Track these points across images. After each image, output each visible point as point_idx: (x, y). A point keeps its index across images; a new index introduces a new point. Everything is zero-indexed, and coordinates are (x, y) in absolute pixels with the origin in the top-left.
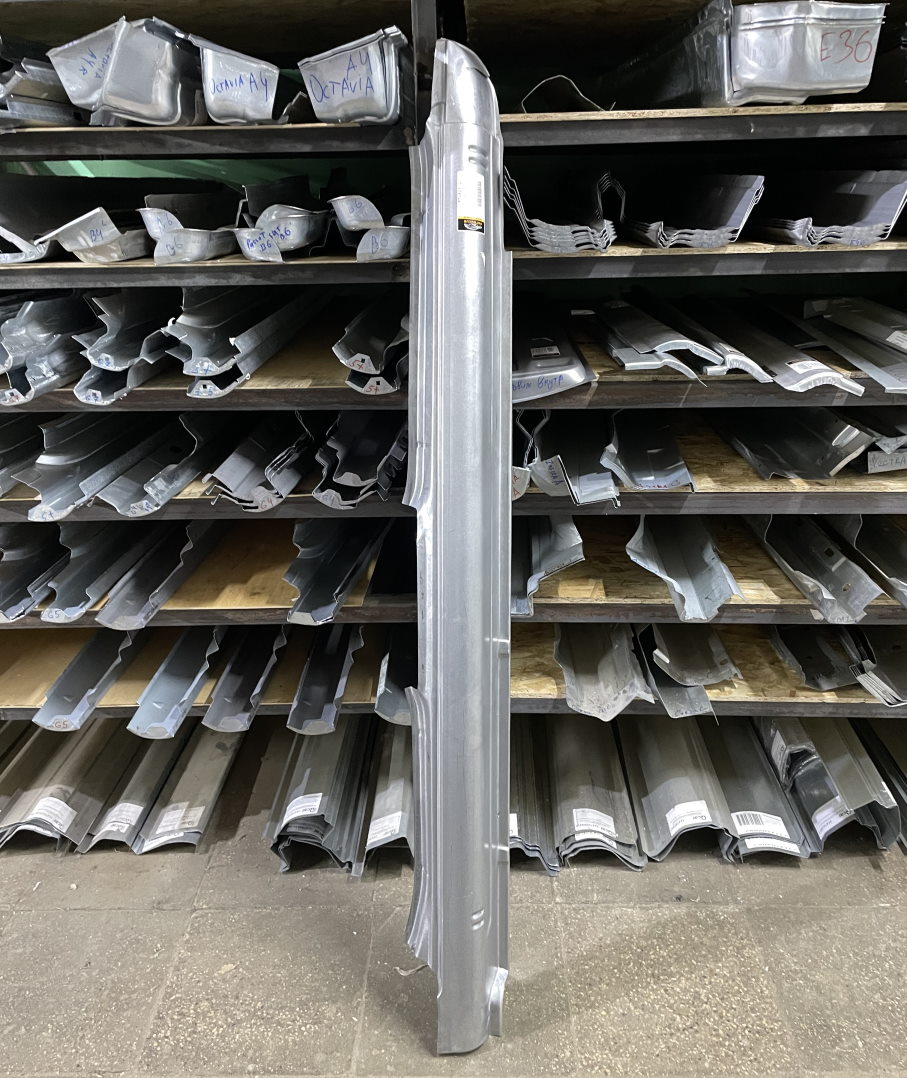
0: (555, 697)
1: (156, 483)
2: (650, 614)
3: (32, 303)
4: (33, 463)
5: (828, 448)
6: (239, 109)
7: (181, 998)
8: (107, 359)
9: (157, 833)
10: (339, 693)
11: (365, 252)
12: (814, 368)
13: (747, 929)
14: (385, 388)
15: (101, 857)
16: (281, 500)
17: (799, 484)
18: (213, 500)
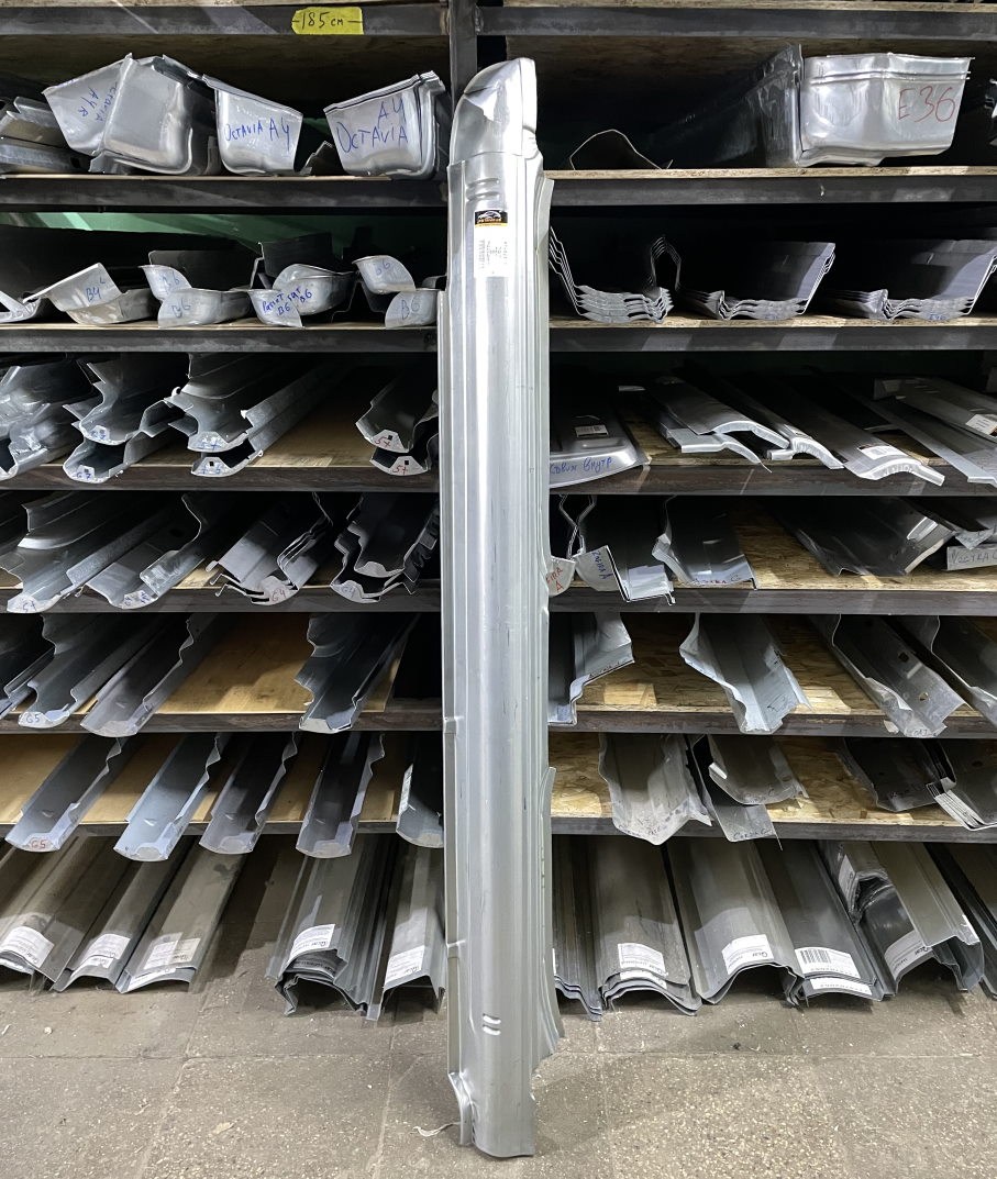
0: (599, 817)
1: (153, 571)
2: (706, 723)
3: (18, 368)
4: (15, 547)
5: (902, 541)
6: (256, 157)
7: (169, 1162)
8: (102, 432)
9: (145, 968)
10: (356, 811)
11: (395, 317)
12: (888, 454)
13: (812, 1082)
15: (81, 996)
16: (295, 592)
17: (871, 582)
18: (218, 590)
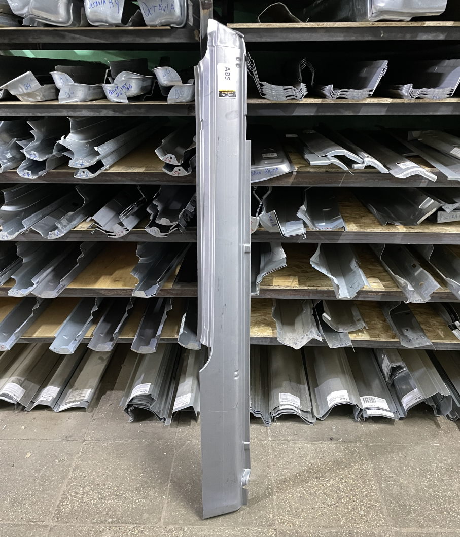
0: (271, 337)
1: (62, 221)
2: (321, 295)
5: (417, 209)
6: (103, 17)
7: (75, 485)
8: (35, 154)
9: (67, 401)
10: (159, 333)
11: (173, 98)
12: (411, 166)
13: (365, 455)
14: (183, 173)
15: (38, 413)
16: (128, 232)
17: (401, 228)
18: (92, 231)
